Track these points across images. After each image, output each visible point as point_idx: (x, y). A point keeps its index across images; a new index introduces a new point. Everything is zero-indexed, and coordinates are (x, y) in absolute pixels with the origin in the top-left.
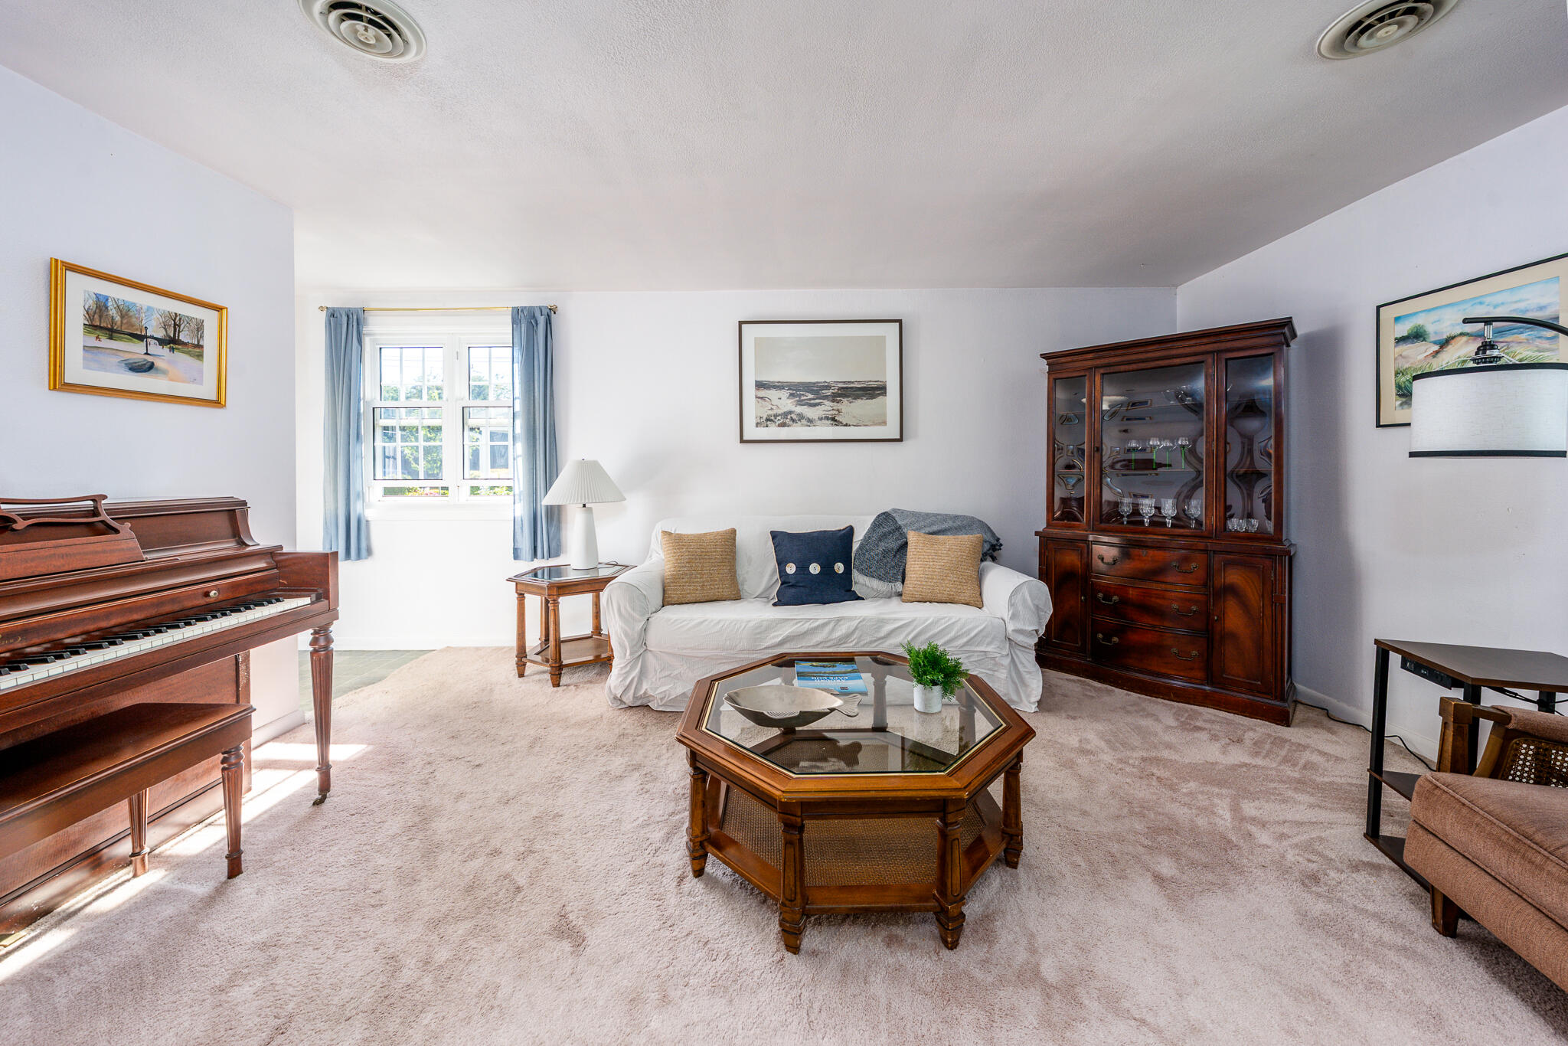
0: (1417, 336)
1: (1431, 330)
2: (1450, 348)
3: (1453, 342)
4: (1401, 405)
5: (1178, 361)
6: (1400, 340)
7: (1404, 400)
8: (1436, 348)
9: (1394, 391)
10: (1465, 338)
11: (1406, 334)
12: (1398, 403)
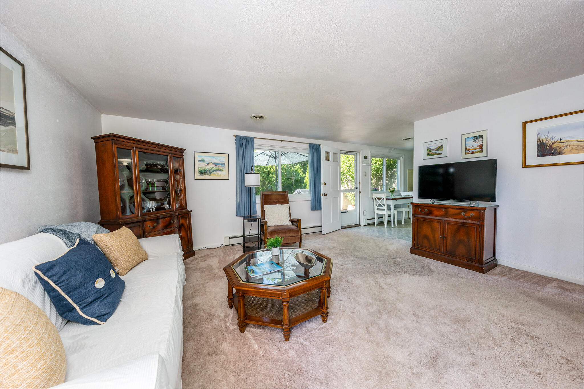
0: (203, 161)
1: (205, 160)
2: (209, 165)
3: (210, 164)
4: (200, 175)
5: (162, 153)
6: (199, 161)
7: (200, 174)
8: (207, 164)
9: (198, 172)
10: (212, 164)
11: (200, 160)
12: (199, 175)
